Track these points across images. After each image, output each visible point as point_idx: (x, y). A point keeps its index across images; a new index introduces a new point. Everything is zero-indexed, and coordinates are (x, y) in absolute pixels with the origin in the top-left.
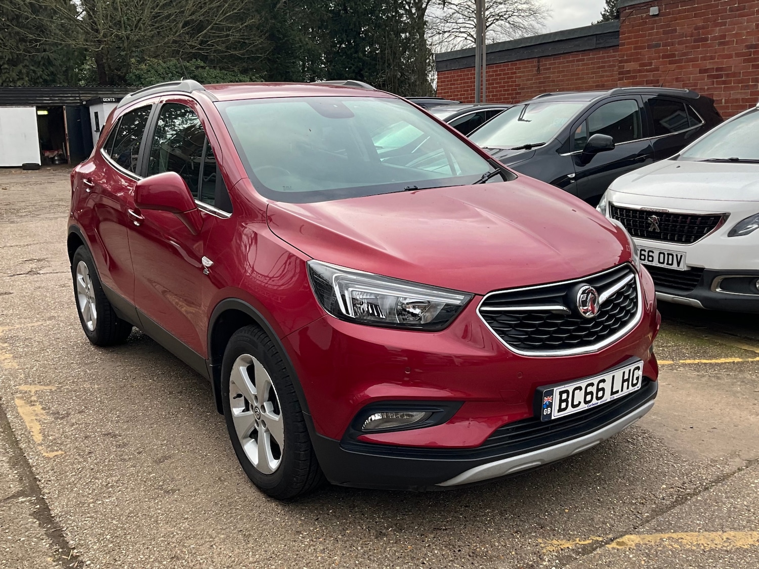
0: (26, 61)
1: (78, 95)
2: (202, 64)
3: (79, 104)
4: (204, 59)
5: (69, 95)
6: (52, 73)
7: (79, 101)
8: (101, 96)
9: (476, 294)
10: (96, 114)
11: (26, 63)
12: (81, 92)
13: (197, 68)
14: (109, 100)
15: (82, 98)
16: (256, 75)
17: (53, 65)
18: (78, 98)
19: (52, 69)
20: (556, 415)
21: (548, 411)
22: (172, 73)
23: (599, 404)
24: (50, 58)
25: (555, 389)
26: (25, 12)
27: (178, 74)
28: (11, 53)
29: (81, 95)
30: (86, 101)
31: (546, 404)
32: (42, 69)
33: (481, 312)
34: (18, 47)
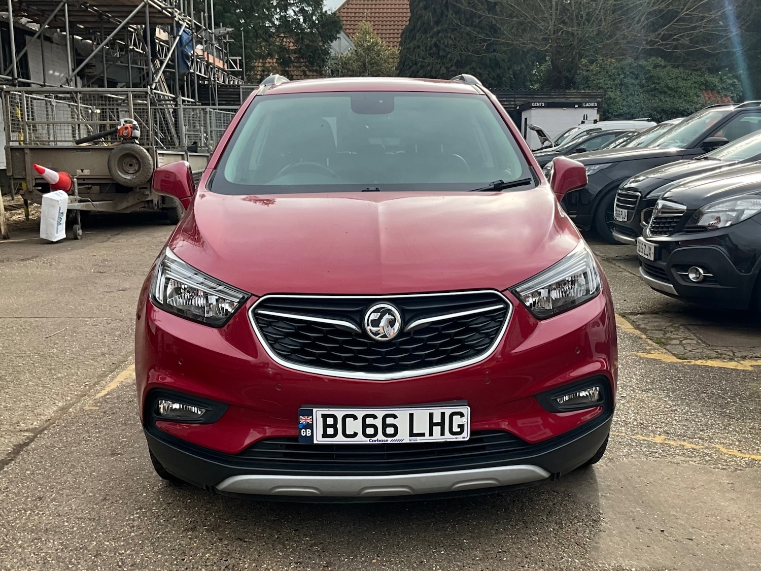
0: (474, 63)
1: (513, 100)
2: (663, 63)
3: (513, 109)
4: (665, 56)
5: (505, 99)
6: (498, 76)
7: (513, 106)
8: (530, 100)
9: (252, 295)
10: (526, 119)
11: (473, 64)
12: (516, 96)
13: (656, 67)
14: (538, 104)
15: (517, 103)
16: (729, 75)
17: (500, 67)
18: (513, 103)
19: (498, 71)
20: (318, 439)
21: (308, 433)
22: (625, 74)
23: (389, 442)
24: (498, 58)
25: (315, 410)
26: (478, 10)
27: (631, 75)
28: (460, 54)
29: (516, 100)
30: (519, 106)
31: (302, 423)
32: (489, 71)
33: (255, 314)
34: (467, 48)
